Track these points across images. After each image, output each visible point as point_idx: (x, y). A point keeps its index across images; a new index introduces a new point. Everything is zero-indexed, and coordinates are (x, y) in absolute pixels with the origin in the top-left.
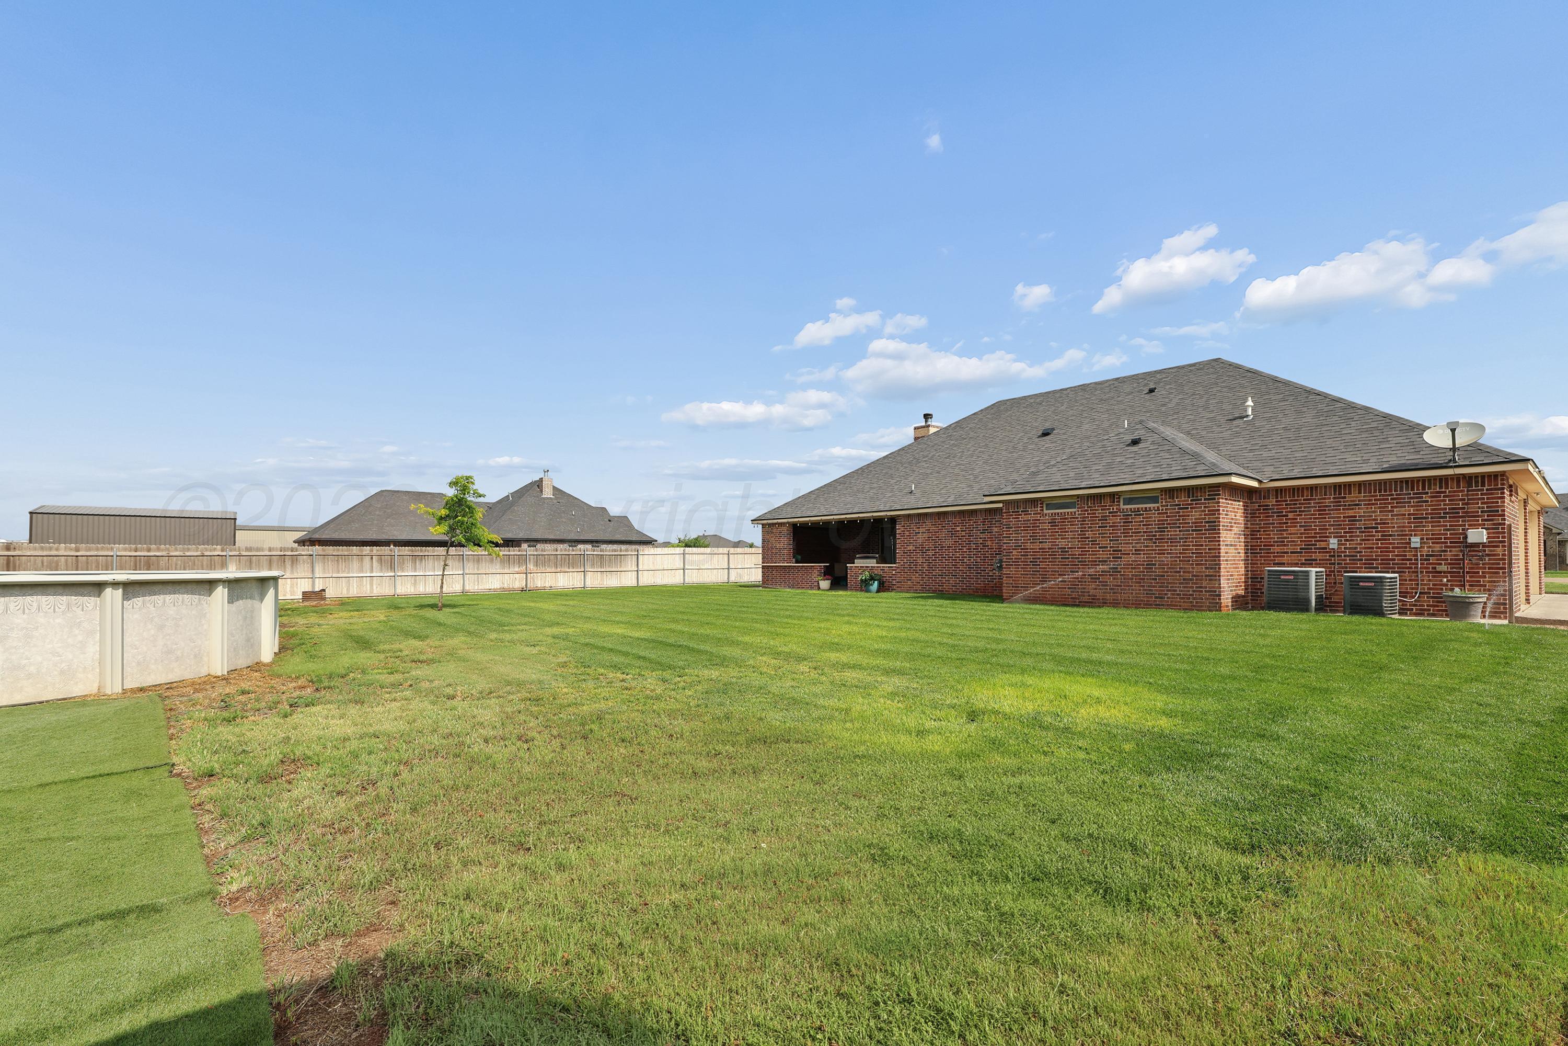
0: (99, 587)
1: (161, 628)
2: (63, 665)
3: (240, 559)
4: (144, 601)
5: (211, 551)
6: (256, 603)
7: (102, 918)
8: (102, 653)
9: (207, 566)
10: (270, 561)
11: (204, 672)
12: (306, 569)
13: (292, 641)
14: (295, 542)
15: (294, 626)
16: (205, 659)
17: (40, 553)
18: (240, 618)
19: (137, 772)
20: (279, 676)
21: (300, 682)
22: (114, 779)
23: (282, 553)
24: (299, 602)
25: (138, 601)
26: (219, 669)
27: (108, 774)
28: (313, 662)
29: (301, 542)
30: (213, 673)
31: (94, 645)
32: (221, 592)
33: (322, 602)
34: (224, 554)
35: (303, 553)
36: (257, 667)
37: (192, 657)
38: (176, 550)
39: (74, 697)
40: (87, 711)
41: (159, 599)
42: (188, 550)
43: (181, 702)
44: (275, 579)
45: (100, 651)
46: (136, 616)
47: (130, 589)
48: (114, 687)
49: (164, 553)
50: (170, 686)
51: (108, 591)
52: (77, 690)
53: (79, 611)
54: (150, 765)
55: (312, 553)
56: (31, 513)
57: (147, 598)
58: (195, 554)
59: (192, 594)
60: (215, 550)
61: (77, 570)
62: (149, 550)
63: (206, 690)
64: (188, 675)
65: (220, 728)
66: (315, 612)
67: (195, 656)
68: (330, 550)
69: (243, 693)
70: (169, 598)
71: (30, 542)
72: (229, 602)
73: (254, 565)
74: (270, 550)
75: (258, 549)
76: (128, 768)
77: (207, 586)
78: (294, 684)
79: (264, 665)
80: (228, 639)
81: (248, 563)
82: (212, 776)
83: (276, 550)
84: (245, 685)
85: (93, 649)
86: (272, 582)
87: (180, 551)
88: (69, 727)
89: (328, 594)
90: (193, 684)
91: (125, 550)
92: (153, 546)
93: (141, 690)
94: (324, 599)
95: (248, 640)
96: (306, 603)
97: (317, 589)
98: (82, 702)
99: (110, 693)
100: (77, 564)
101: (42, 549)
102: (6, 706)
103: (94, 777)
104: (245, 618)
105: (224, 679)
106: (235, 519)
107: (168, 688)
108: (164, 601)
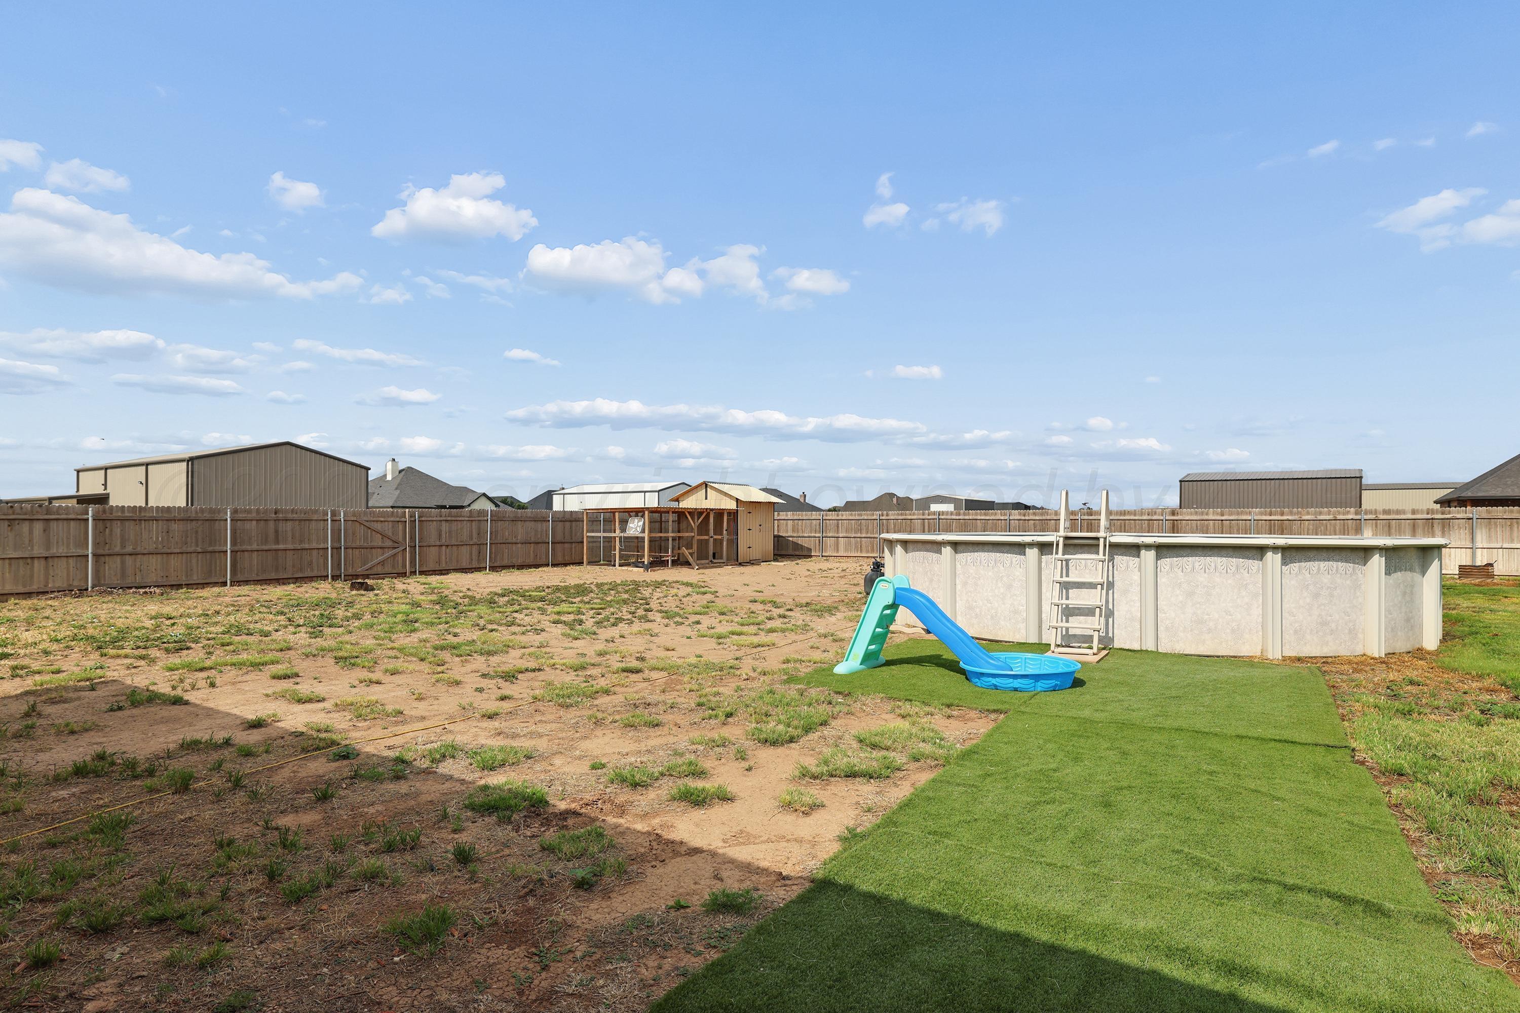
0: (1261, 550)
1: (1316, 596)
2: (1168, 622)
3: (1376, 524)
4: (1300, 567)
5: (1344, 514)
6: (1417, 576)
7: (1329, 895)
8: (1264, 615)
9: (1340, 532)
10: (1414, 526)
11: (1359, 650)
12: (1463, 536)
13: (1456, 627)
14: (1436, 502)
15: (1454, 609)
16: (1360, 636)
17: (1195, 517)
18: (1398, 593)
19: (1319, 747)
20: (1454, 670)
21: (1488, 682)
22: (1298, 748)
23: (1429, 516)
24: (1454, 579)
25: (1295, 567)
26: (1376, 650)
27: (1292, 742)
28: (1500, 659)
29: (1445, 502)
30: (1369, 653)
31: (1258, 607)
32: (1377, 562)
33: (1489, 581)
34: (1358, 517)
35: (1458, 516)
36: (1419, 653)
37: (1347, 631)
38: (1308, 513)
39: (1243, 657)
40: (1257, 672)
41: (1314, 565)
42: (1321, 513)
43: (1343, 681)
44: (1439, 547)
45: (1263, 615)
46: (1293, 582)
47: (1287, 554)
48: (1274, 654)
49: (1296, 517)
50: (1326, 660)
51: (1269, 554)
52: (1245, 650)
53: (1245, 573)
54: (1331, 744)
55: (1471, 516)
56: (1181, 481)
57: (1303, 564)
58: (1328, 517)
59: (1346, 561)
60: (1348, 513)
61: (1222, 533)
62: (1282, 514)
63: (1366, 672)
64: (1343, 650)
65: (1396, 722)
66: (1480, 593)
67: (1350, 631)
68: (1499, 511)
69: (1412, 683)
70: (1323, 565)
71: (1180, 508)
72: (1386, 574)
73: (1393, 531)
74: (1414, 512)
75: (1398, 512)
76: (1309, 741)
77: (1362, 554)
78: (1479, 685)
79: (1429, 653)
80: (1386, 616)
81: (1386, 529)
82: (1402, 775)
83: (1422, 512)
84: (1413, 674)
85: (1257, 612)
86: (1436, 552)
87: (1312, 515)
88: (1245, 685)
89: (1499, 569)
90: (1350, 662)
91: (1261, 514)
92: (1286, 510)
93: (1299, 659)
94: (1492, 576)
95: (1408, 620)
96: (1465, 581)
97: (1478, 563)
98: (1248, 662)
99: (1271, 658)
100: (1222, 527)
101: (1196, 513)
102: (1194, 655)
103: (1280, 741)
104: (1404, 594)
105: (1383, 662)
106: (1361, 477)
107: (1324, 662)
108: (1319, 568)
